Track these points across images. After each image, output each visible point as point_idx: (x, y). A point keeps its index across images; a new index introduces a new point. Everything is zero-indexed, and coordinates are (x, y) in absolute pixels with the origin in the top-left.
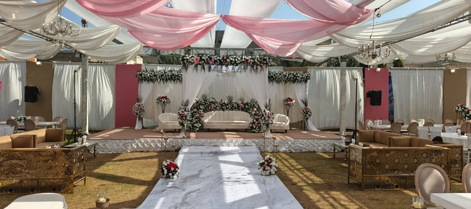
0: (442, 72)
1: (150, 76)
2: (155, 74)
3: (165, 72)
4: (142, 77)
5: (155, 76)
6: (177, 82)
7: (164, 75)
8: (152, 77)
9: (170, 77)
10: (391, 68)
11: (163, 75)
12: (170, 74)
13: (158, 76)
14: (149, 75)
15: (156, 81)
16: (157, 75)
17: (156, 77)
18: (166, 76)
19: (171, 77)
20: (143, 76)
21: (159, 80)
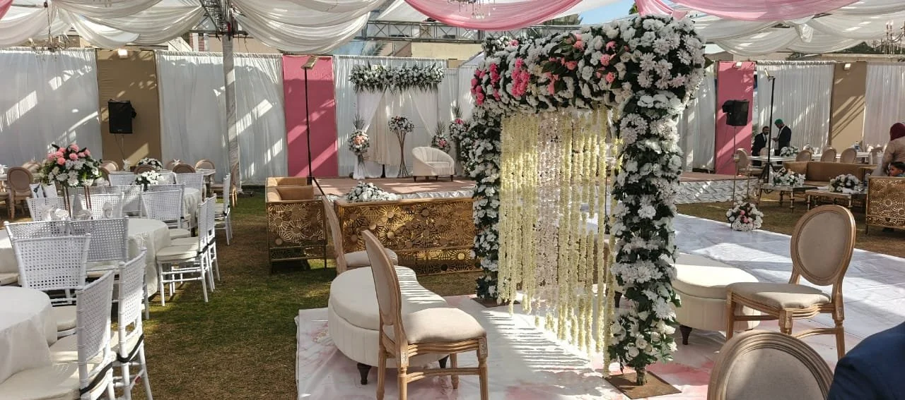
0: (832, 67)
1: (379, 77)
2: (389, 74)
3: (407, 71)
4: (364, 79)
5: (388, 77)
6: (426, 90)
7: (406, 76)
8: (383, 79)
9: (415, 79)
10: (758, 61)
11: (403, 75)
12: (415, 75)
13: (394, 77)
14: (377, 75)
15: (388, 88)
16: (391, 77)
17: (391, 79)
18: (408, 77)
19: (419, 80)
20: (366, 77)
21: (392, 86)
